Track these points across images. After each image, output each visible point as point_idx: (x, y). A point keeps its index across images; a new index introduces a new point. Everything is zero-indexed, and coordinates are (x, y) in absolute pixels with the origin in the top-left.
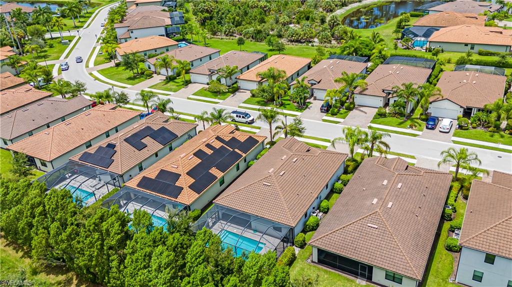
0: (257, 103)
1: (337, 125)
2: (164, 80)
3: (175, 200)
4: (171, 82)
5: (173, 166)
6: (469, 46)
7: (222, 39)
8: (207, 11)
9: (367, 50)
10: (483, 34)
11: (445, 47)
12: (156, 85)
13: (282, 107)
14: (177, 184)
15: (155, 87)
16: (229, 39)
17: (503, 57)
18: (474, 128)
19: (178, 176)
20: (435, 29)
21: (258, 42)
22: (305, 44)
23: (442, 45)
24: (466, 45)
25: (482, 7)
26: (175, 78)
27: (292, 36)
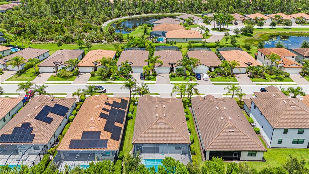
0: (98, 80)
1: (155, 85)
2: (16, 74)
3: (105, 149)
4: (22, 74)
5: (90, 127)
7: (39, 43)
8: (21, 26)
10: (189, 33)
12: (11, 78)
13: (116, 80)
14: (101, 138)
15: (11, 79)
16: (45, 43)
18: (217, 76)
19: (99, 133)
20: (165, 32)
21: (67, 43)
22: (99, 43)
24: (184, 39)
26: (24, 72)
27: (90, 39)
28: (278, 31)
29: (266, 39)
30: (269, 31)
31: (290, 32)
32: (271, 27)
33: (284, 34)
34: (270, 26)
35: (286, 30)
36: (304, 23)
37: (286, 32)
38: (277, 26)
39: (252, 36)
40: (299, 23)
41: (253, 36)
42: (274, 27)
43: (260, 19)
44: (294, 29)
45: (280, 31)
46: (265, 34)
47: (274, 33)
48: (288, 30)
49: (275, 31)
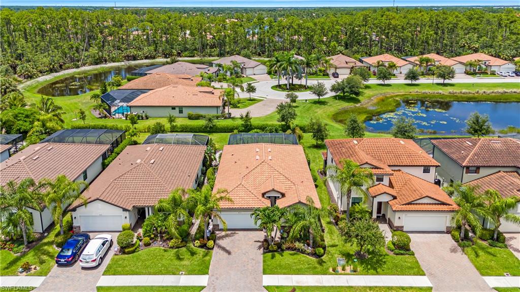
6: (177, 110)
9: (28, 124)
10: (191, 95)
11: (149, 112)
17: (210, 120)
18: (147, 245)
20: (142, 92)
23: (146, 110)
24: (174, 108)
25: (199, 70)
28: (423, 91)
29: (390, 108)
30: (402, 92)
31: (450, 93)
32: (409, 82)
33: (434, 97)
34: (406, 79)
35: (441, 87)
36: (485, 73)
37: (440, 91)
38: (422, 80)
39: (358, 101)
40: (474, 74)
41: (362, 102)
42: (414, 82)
43: (387, 64)
44: (460, 87)
45: (427, 91)
46: (392, 97)
47: (412, 95)
48: (445, 88)
49: (416, 90)
